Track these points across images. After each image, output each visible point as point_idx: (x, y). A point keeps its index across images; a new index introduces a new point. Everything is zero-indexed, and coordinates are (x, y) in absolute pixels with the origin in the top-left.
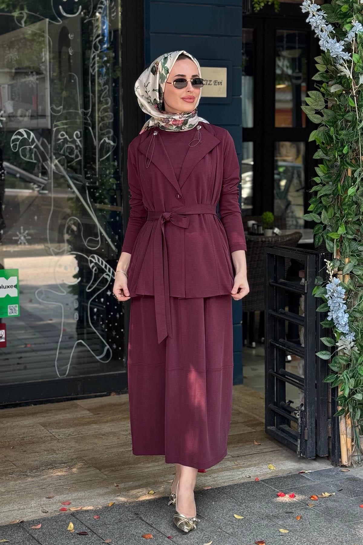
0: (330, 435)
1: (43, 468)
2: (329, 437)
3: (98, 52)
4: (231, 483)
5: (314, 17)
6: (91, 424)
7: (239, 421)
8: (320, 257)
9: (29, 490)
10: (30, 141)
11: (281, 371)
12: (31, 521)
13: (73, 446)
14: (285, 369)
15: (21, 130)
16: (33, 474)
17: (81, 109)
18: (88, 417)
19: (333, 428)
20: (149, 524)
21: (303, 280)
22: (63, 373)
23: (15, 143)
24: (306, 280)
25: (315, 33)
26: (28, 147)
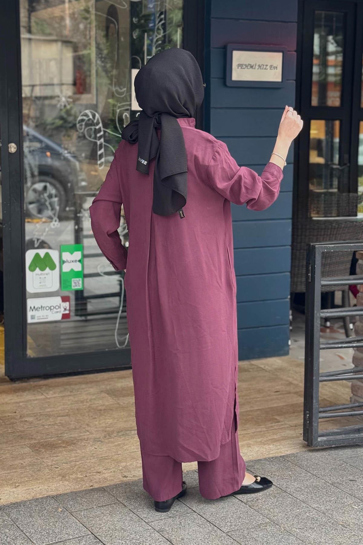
3: (161, 36)
7: (291, 391)
10: (95, 121)
12: (114, 485)
15: (88, 112)
16: (107, 441)
22: (121, 343)
23: (81, 124)
26: (93, 127)
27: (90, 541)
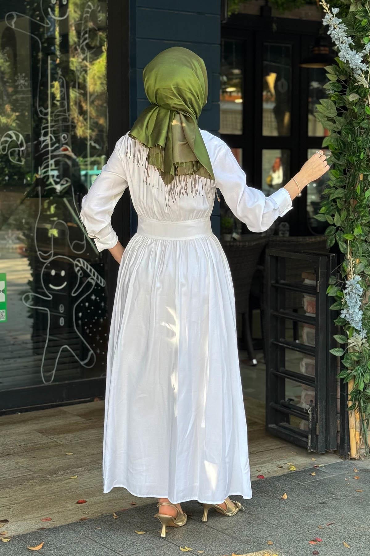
0: (339, 430)
2: (338, 432)
3: (85, 55)
8: (331, 258)
10: (19, 143)
11: (281, 369)
15: (10, 132)
16: (55, 479)
18: (81, 422)
19: (342, 422)
21: (306, 281)
22: (48, 379)
23: (4, 145)
24: (317, 280)
26: (17, 149)
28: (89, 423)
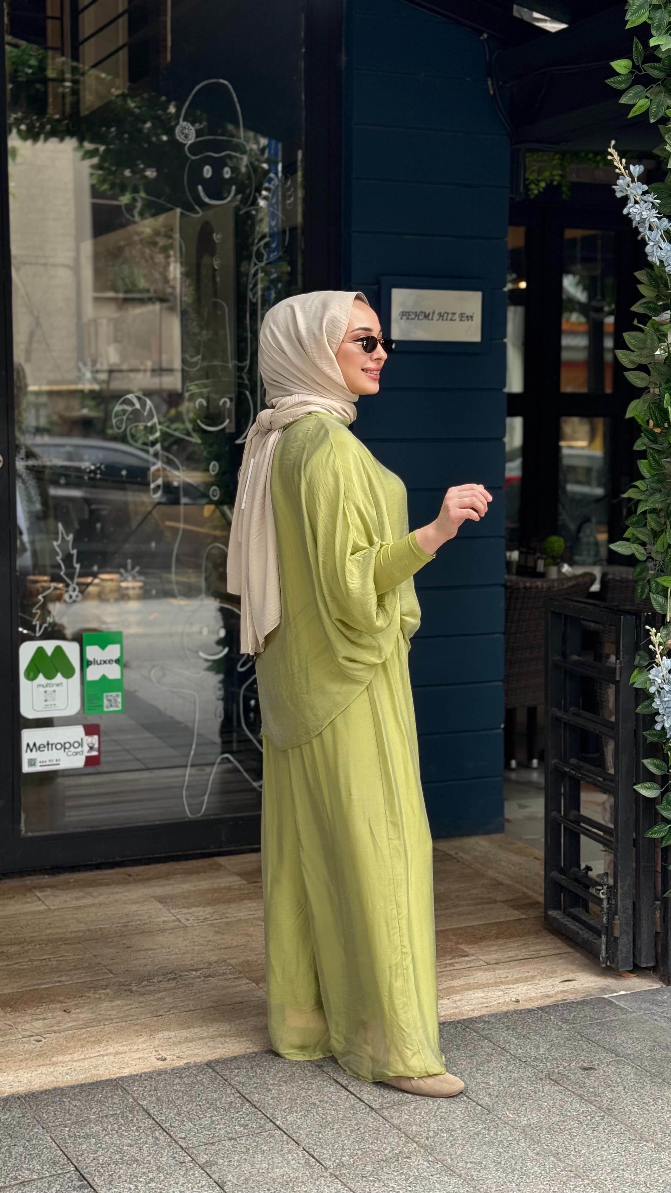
0: (659, 930)
1: (160, 978)
2: (656, 932)
3: (263, 264)
4: (484, 1012)
5: (637, 206)
6: (243, 900)
7: (498, 899)
8: (643, 619)
9: (134, 1018)
10: (146, 414)
11: (573, 814)
12: (138, 1075)
13: (212, 939)
14: (579, 810)
15: (131, 397)
16: (142, 990)
17: (232, 360)
18: (237, 887)
19: (664, 916)
20: (342, 1086)
21: (613, 658)
22: (195, 810)
23: (119, 418)
24: (617, 658)
25: (639, 233)
26: (141, 424)
27: (70, 1184)
28: (249, 889)
